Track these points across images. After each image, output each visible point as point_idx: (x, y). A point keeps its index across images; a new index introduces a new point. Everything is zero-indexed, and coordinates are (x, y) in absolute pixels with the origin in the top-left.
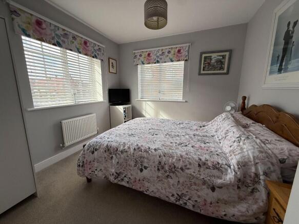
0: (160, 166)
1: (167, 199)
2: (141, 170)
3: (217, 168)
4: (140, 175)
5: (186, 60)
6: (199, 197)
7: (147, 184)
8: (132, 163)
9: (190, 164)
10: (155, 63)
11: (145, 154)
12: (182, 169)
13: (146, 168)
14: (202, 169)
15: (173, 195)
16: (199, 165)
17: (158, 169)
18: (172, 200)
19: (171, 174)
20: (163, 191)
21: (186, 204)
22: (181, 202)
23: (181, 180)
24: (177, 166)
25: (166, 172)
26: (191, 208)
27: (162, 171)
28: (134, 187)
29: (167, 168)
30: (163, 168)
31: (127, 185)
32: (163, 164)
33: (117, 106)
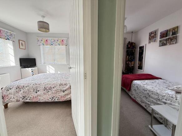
0: (45, 89)
1: (48, 101)
2: (36, 92)
3: (65, 85)
4: (36, 94)
5: (66, 45)
6: (59, 96)
7: (39, 97)
8: (32, 91)
9: (57, 85)
10: (51, 45)
11: (38, 86)
12: (53, 88)
13: (38, 91)
14: (61, 86)
15: (50, 98)
16: (60, 85)
17: (44, 90)
18: (50, 100)
19: (49, 91)
20: (46, 98)
21: (55, 100)
22: (53, 100)
23: (53, 92)
24: (52, 87)
25: (47, 90)
26: (57, 101)
27: (46, 91)
28: (33, 101)
29: (48, 89)
30: (46, 89)
31: (29, 101)
32: (46, 88)
33: (27, 69)
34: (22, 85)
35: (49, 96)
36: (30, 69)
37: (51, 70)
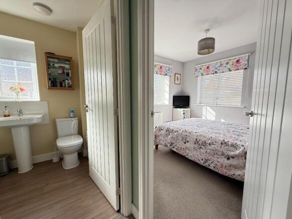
0: (196, 142)
1: (199, 162)
2: (185, 143)
4: (184, 146)
6: (218, 162)
7: (188, 151)
8: (181, 139)
9: (216, 142)
11: (189, 135)
12: (210, 144)
13: (188, 142)
14: (223, 146)
15: (202, 160)
16: (222, 143)
17: (195, 143)
18: (202, 162)
19: (202, 147)
20: (197, 156)
21: (209, 165)
22: (207, 164)
23: (208, 151)
24: (207, 142)
25: (199, 145)
26: (212, 168)
27: (197, 145)
28: (180, 153)
29: (200, 142)
30: (198, 142)
31: (176, 151)
32: (198, 140)
33: (179, 109)
34: (172, 128)
35: (201, 155)
36: (182, 109)
37: (209, 114)
